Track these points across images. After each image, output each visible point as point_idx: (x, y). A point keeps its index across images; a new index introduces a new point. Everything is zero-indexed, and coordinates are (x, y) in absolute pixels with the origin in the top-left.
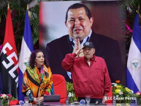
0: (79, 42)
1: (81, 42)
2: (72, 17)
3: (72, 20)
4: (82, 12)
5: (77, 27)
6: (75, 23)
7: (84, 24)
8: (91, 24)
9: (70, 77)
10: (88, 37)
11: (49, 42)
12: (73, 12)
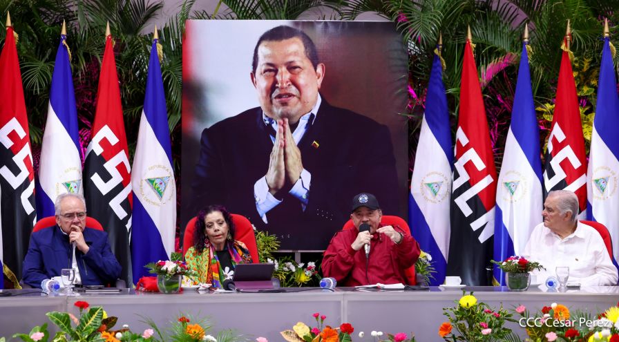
0: (287, 126)
1: (293, 127)
2: (270, 61)
3: (270, 70)
4: (294, 49)
5: (282, 88)
6: (278, 77)
7: (302, 80)
8: (319, 81)
9: (265, 219)
10: (312, 115)
11: (209, 125)
12: (272, 47)
